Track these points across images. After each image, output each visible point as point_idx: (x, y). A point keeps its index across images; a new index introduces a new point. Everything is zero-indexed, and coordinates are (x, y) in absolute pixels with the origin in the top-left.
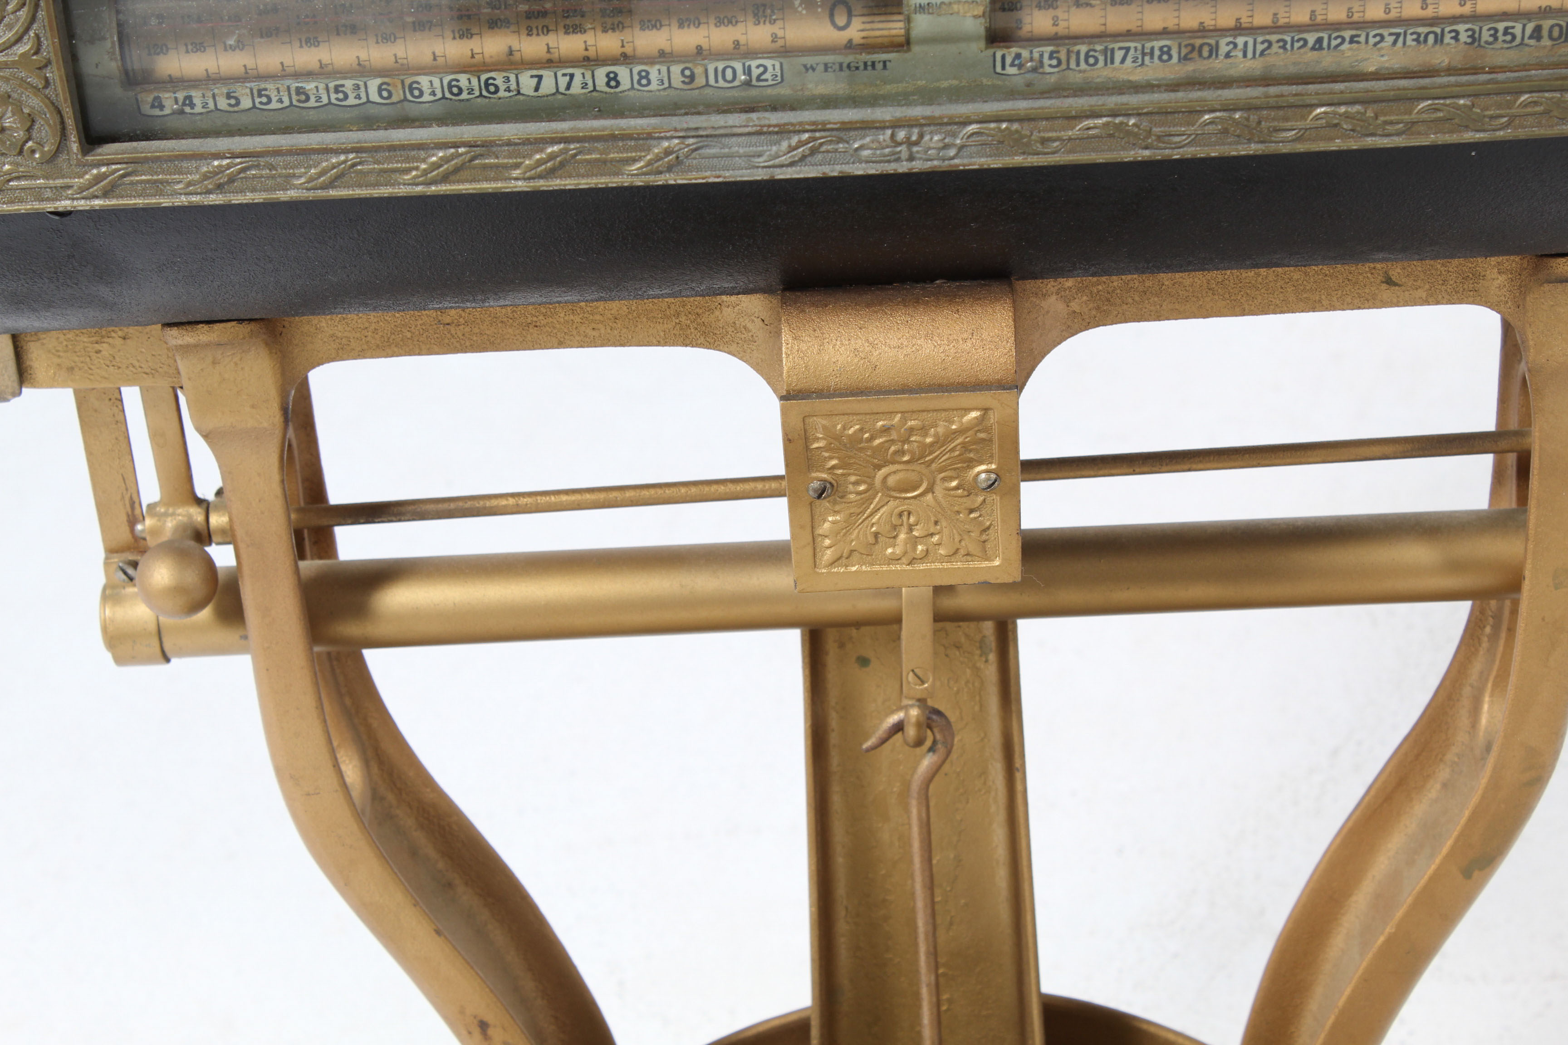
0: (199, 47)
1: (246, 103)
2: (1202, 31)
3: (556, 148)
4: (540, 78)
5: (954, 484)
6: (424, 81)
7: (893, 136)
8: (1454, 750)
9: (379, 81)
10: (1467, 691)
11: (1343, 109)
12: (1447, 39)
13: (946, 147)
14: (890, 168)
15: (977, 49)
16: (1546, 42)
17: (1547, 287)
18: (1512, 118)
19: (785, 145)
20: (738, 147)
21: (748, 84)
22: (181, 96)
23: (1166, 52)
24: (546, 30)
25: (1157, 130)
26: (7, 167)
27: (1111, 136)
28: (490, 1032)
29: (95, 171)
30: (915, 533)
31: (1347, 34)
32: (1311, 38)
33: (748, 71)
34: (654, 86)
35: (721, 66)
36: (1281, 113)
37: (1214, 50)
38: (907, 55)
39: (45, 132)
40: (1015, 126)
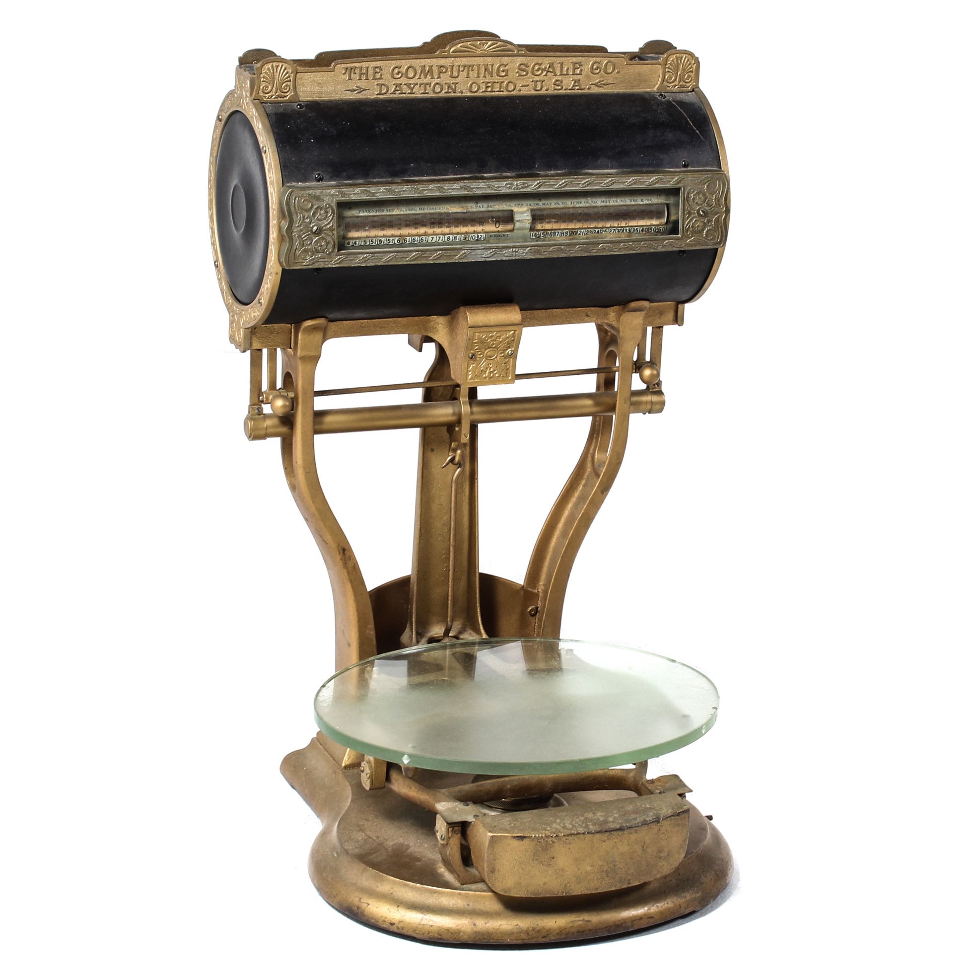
0: (358, 231)
1: (368, 244)
2: (573, 229)
3: (440, 252)
4: (433, 238)
5: (503, 355)
6: (408, 238)
7: (512, 250)
8: (586, 474)
9: (398, 238)
10: (590, 456)
11: (607, 245)
12: (624, 231)
13: (523, 253)
14: (511, 258)
15: (527, 232)
16: (644, 232)
17: (627, 313)
18: (641, 247)
19: (489, 252)
20: (479, 252)
21: (477, 240)
22: (354, 241)
23: (567, 233)
24: (434, 227)
25: (568, 249)
26: (320, 256)
27: (558, 251)
28: (346, 552)
29: (338, 257)
30: (491, 370)
31: (604, 229)
32: (597, 230)
33: (478, 237)
34: (457, 240)
35: (472, 235)
36: (593, 245)
37: (577, 233)
38: (513, 233)
39: (330, 246)
40: (538, 248)
